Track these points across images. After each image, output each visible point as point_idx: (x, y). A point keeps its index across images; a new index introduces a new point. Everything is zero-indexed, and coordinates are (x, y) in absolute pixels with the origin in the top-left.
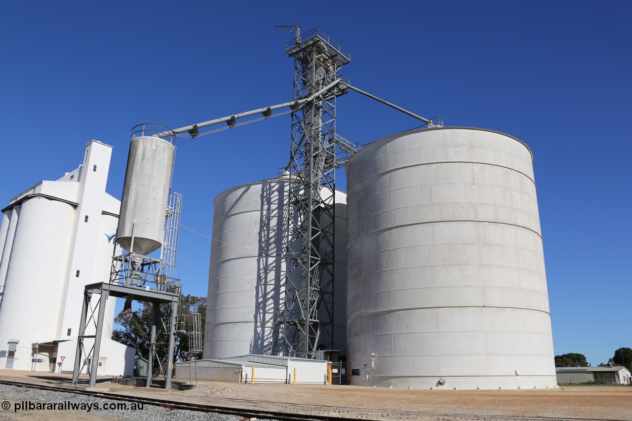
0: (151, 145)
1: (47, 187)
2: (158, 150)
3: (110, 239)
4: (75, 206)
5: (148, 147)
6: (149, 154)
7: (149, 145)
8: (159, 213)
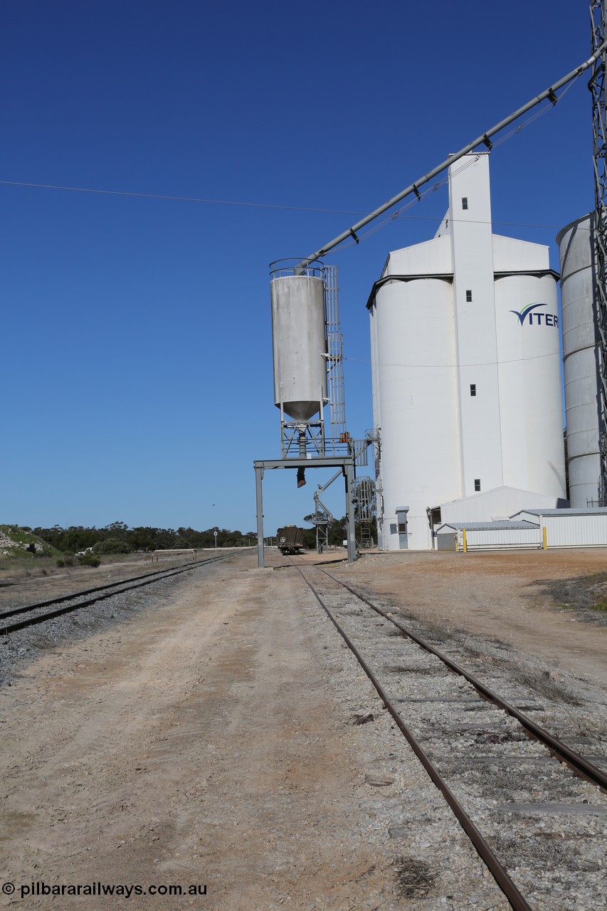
0: (283, 289)
1: (400, 261)
2: (291, 292)
3: (522, 318)
4: (449, 278)
5: (280, 292)
6: (282, 301)
7: (280, 288)
8: (306, 367)
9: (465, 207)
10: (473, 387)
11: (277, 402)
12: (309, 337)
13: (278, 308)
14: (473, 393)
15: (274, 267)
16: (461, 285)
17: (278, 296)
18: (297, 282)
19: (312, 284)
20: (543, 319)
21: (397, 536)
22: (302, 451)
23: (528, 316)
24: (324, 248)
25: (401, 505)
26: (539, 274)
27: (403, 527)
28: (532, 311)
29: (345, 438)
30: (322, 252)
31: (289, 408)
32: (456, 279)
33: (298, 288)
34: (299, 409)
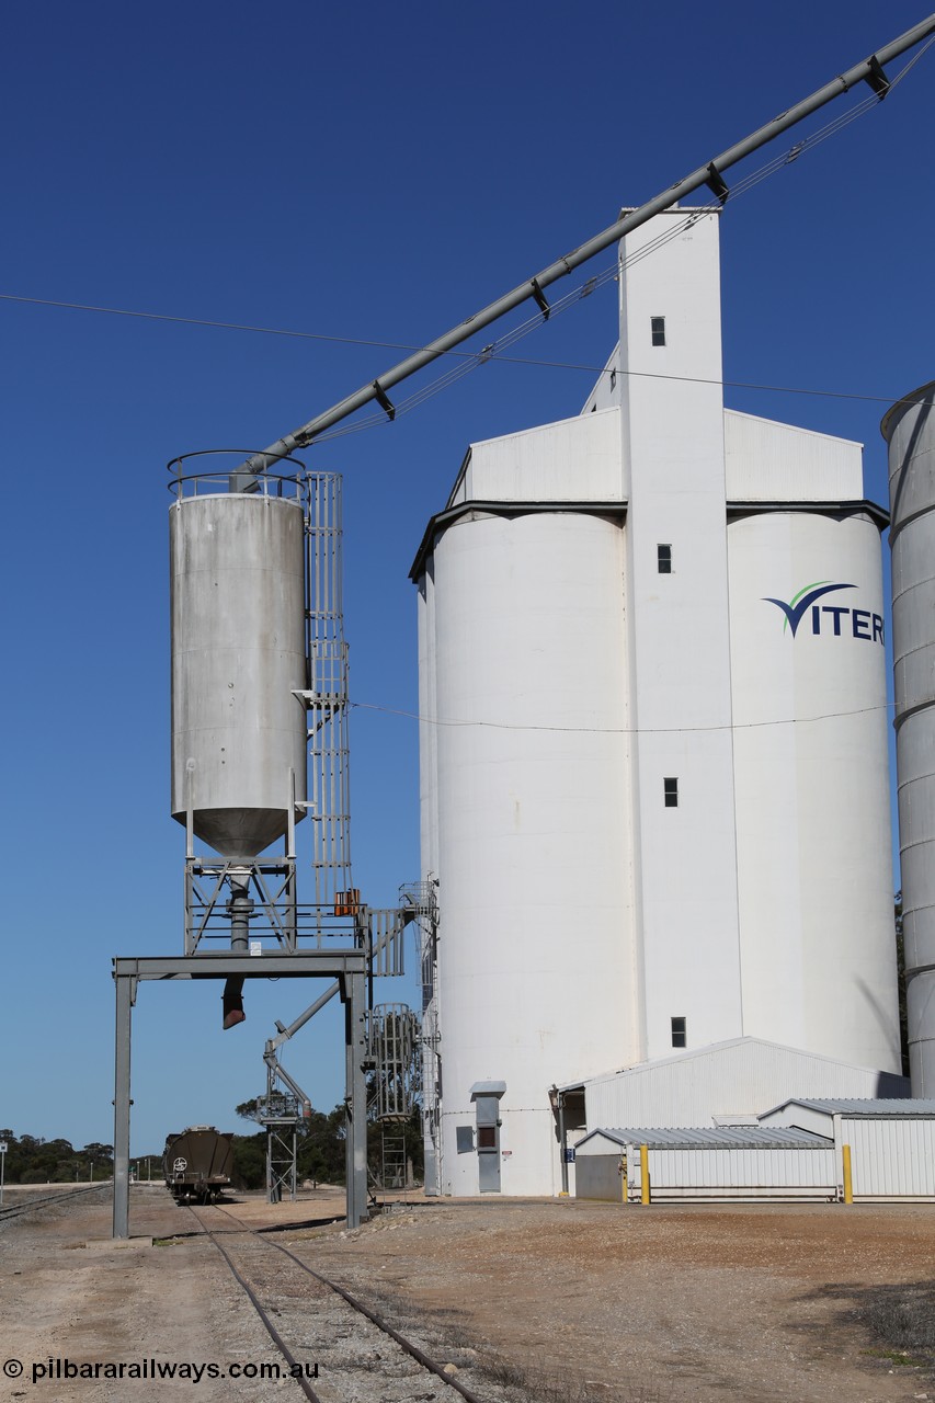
0: (202, 524)
1: (497, 467)
2: (222, 534)
3: (794, 616)
6: (199, 554)
7: (194, 523)
8: (255, 723)
9: (659, 339)
10: (671, 785)
11: (179, 809)
12: (266, 648)
13: (187, 572)
14: (671, 800)
15: (181, 469)
16: (646, 529)
17: (188, 542)
18: (237, 509)
19: (276, 517)
20: (846, 620)
21: (472, 1158)
22: (239, 934)
23: (809, 613)
24: (308, 428)
25: (486, 1078)
26: (839, 511)
27: (488, 1137)
28: (820, 602)
29: (348, 905)
30: (303, 437)
31: (209, 825)
32: (635, 515)
33: (241, 525)
34: (234, 829)
